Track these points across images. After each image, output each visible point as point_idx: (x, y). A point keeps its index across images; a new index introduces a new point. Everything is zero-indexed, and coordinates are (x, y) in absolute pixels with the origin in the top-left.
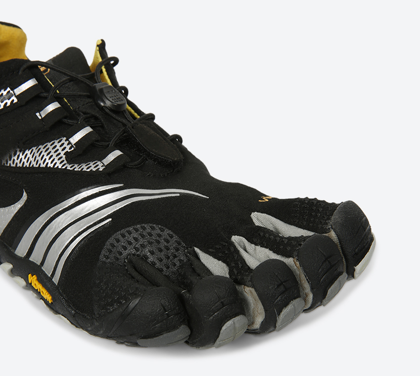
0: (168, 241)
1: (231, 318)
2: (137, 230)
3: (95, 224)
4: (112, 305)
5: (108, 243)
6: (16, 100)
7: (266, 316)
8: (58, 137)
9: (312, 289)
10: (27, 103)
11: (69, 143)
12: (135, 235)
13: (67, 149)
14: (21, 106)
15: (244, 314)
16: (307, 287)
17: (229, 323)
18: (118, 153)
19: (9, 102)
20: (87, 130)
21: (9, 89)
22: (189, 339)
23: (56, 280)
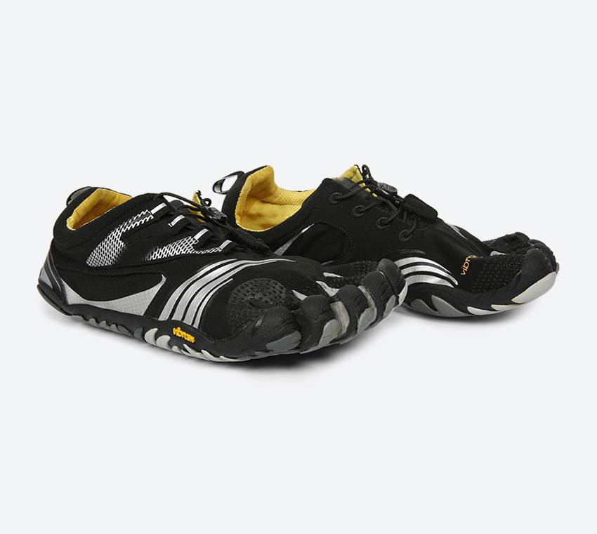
0: (274, 287)
1: (328, 321)
2: (251, 283)
3: (221, 283)
4: (246, 323)
5: (232, 294)
6: (152, 217)
7: (350, 320)
8: (186, 236)
9: (376, 304)
10: (161, 219)
11: (194, 239)
12: (251, 286)
13: (194, 242)
14: (157, 221)
15: (335, 318)
16: (372, 303)
17: (328, 324)
18: (229, 242)
19: (148, 219)
20: (205, 230)
21: (147, 211)
22: (300, 344)
23: (196, 326)
